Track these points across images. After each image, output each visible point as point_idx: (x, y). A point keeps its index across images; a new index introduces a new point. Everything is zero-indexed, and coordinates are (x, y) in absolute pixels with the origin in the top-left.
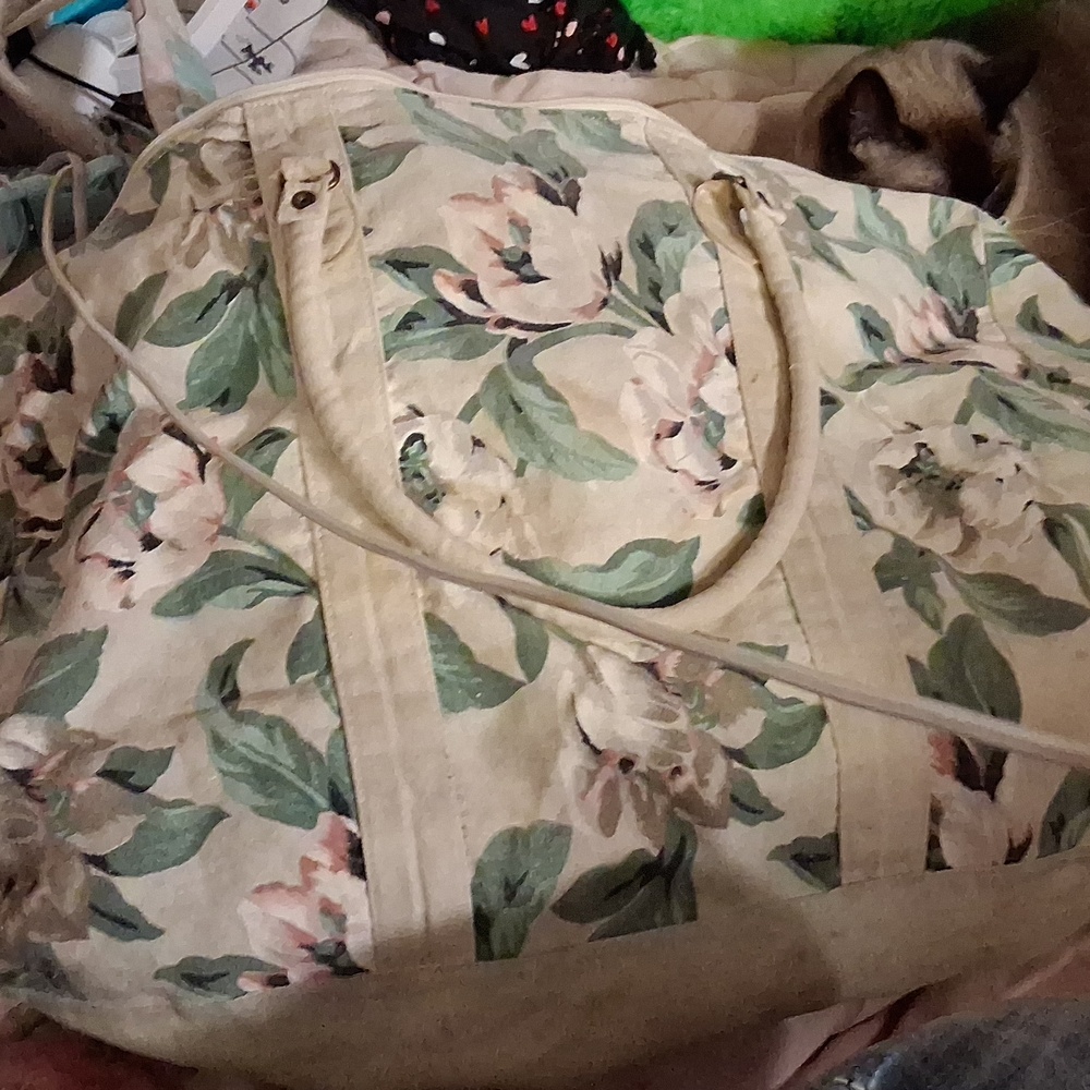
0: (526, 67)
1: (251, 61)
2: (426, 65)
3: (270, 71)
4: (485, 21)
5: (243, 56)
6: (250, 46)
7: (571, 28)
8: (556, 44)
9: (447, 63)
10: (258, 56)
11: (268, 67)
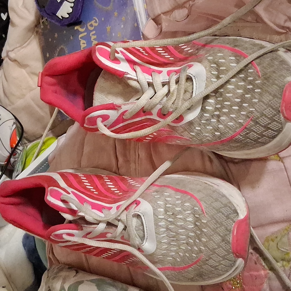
0: (6, 13)
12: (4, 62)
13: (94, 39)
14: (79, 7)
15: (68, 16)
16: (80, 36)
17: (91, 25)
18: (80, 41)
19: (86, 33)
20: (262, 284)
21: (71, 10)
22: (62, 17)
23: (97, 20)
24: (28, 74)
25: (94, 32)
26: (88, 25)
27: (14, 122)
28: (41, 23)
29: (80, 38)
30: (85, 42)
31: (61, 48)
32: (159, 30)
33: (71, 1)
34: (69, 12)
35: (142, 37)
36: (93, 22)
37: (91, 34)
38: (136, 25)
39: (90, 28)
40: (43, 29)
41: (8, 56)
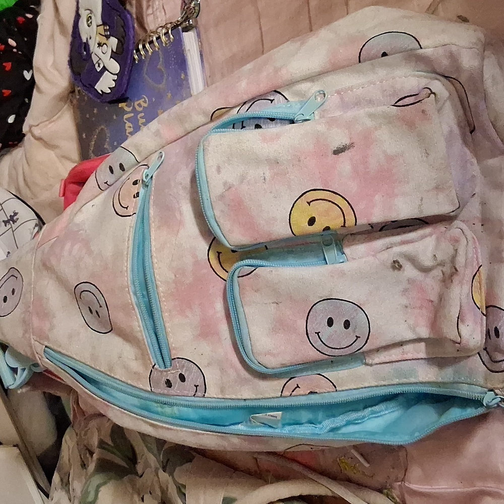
0: (31, 71)
1: (11, 222)
2: (25, 129)
3: (18, 213)
4: (4, 91)
5: (9, 226)
6: (3, 221)
7: (12, 42)
8: (20, 53)
9: (26, 115)
10: (9, 218)
11: (16, 214)
12: (25, 138)
13: (142, 124)
14: (125, 80)
15: (109, 91)
16: (125, 117)
17: (139, 105)
18: (126, 123)
19: (132, 115)
21: (113, 84)
22: (102, 91)
23: (147, 100)
24: (58, 157)
25: (143, 114)
26: (136, 103)
27: (36, 224)
28: (76, 91)
29: (126, 119)
30: (132, 126)
31: (102, 129)
33: (114, 73)
34: (112, 87)
36: (141, 101)
37: (139, 116)
39: (137, 108)
40: (78, 100)
41: (30, 131)
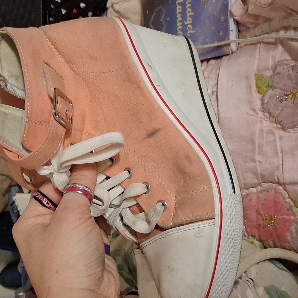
12: (108, 11)
13: (188, 7)
18: (177, 6)
19: (183, 1)
20: (290, 226)
25: (190, 1)
29: (177, 3)
30: (181, 8)
31: (160, 9)
32: (245, 10)
35: (229, 14)
37: (187, 2)
38: (225, 3)
41: (112, 6)
